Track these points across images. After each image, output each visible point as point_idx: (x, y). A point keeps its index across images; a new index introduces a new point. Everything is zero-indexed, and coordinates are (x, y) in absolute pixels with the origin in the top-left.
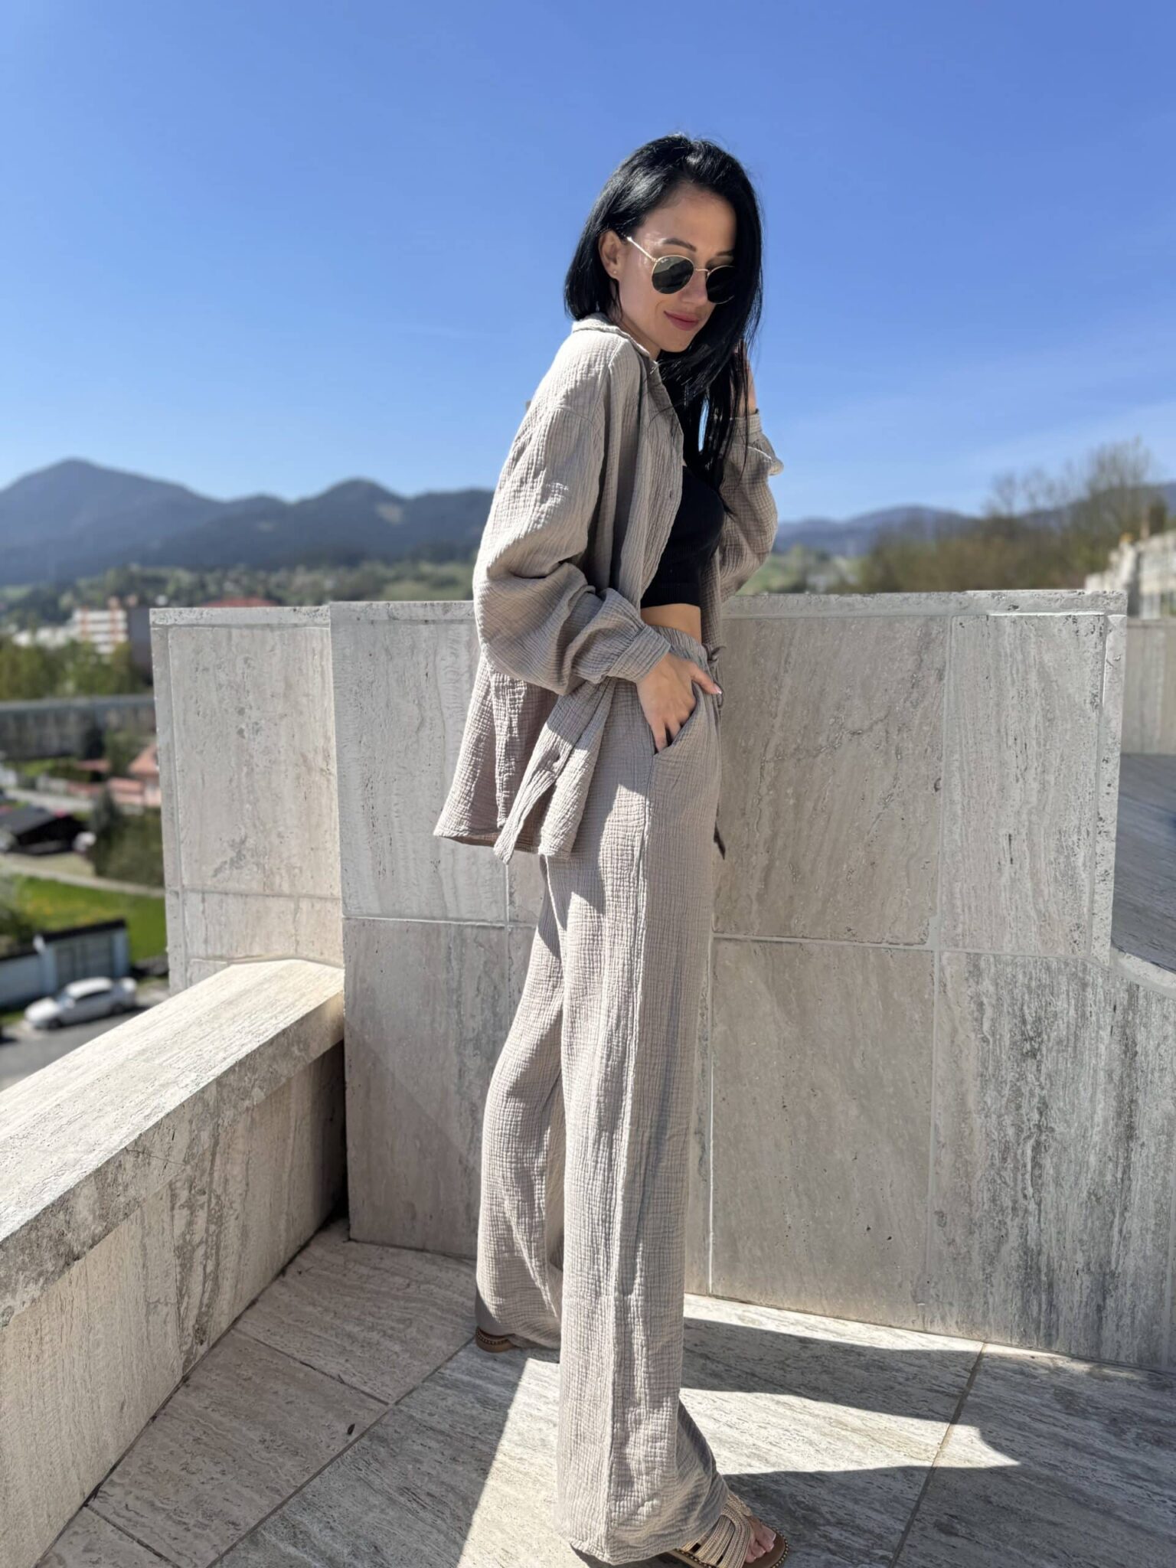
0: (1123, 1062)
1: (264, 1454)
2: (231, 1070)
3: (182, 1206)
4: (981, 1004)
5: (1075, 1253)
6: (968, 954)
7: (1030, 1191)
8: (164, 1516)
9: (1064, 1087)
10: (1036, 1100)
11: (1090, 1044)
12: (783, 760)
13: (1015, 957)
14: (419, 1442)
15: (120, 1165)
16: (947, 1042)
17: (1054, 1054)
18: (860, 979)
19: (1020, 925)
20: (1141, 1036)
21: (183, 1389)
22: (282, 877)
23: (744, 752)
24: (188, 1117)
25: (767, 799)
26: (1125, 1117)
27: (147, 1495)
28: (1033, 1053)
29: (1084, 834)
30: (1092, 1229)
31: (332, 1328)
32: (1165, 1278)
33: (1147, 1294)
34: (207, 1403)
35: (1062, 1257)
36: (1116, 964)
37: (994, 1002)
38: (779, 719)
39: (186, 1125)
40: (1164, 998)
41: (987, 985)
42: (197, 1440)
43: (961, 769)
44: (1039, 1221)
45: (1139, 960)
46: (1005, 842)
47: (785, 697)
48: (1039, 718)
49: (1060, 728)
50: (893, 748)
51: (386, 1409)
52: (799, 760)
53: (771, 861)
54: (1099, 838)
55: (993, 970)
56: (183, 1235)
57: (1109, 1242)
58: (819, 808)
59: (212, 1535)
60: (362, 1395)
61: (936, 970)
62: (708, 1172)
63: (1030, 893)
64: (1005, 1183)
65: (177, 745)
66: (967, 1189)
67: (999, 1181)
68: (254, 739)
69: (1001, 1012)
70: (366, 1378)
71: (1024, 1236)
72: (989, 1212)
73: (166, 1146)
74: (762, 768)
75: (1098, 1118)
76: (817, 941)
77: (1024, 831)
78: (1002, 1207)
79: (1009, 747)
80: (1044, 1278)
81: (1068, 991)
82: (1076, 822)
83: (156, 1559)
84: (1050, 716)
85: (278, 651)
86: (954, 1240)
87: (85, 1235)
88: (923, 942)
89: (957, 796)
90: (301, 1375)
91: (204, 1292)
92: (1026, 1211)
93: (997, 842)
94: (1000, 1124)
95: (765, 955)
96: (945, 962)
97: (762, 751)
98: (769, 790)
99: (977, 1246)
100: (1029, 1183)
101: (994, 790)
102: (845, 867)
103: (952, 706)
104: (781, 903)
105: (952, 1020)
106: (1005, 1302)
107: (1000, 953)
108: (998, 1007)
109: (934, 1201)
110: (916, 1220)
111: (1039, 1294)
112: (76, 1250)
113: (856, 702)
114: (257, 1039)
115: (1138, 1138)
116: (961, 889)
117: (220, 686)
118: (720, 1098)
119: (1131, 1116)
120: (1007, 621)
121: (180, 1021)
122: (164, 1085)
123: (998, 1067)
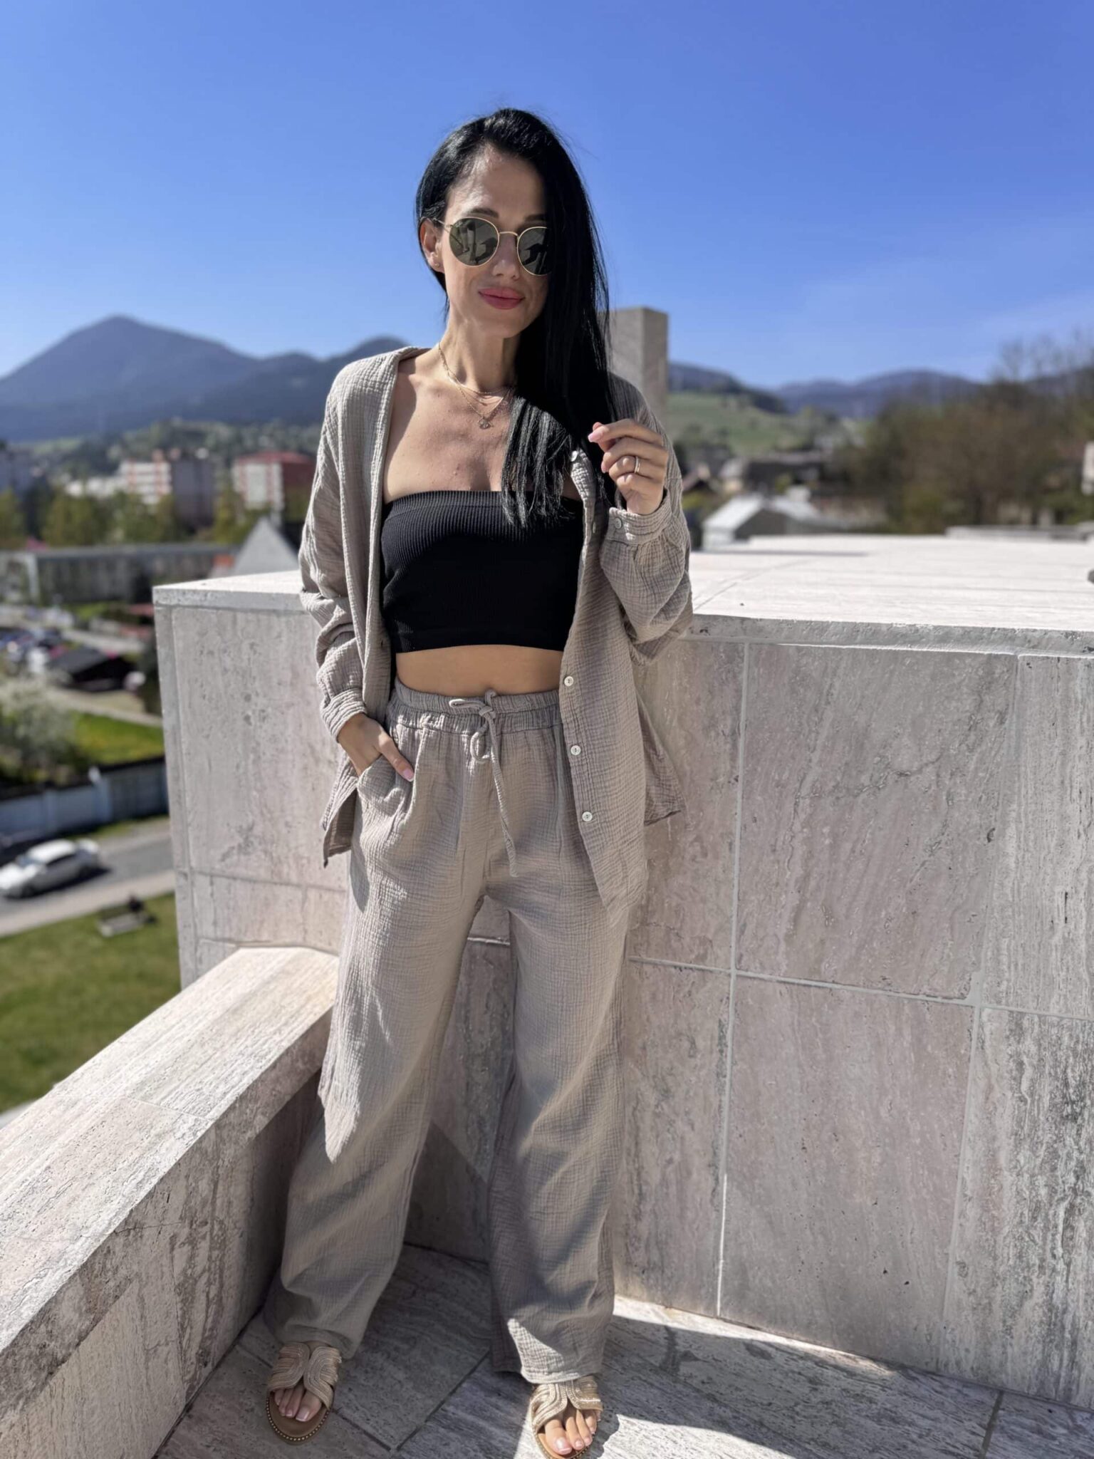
2: (232, 1108)
4: (1021, 1064)
6: (1011, 1012)
7: (1059, 1251)
10: (1073, 1163)
12: (820, 797)
13: (1062, 1019)
15: (109, 1251)
16: (981, 1098)
18: (892, 1029)
19: (1070, 987)
21: (185, 1420)
22: (289, 867)
23: (778, 786)
24: (184, 1173)
25: (800, 837)
28: (1074, 1117)
34: (209, 1439)
35: (1089, 1317)
37: (1035, 1063)
38: (818, 752)
39: (182, 1182)
41: (1029, 1045)
43: (1018, 820)
44: (1067, 1281)
46: (1060, 900)
47: (825, 732)
50: (944, 793)
52: (838, 798)
53: (803, 902)
55: (1037, 1029)
56: (184, 1271)
58: (857, 851)
60: (364, 1436)
61: (975, 1026)
62: (720, 1203)
63: (1084, 955)
64: (1033, 1241)
65: (183, 728)
66: (992, 1243)
67: (1027, 1239)
68: (261, 727)
69: (1042, 1074)
70: (369, 1416)
71: (1050, 1293)
72: (1014, 1268)
73: (160, 1212)
74: (796, 804)
76: (849, 988)
77: (1082, 890)
78: (1028, 1263)
79: (1072, 800)
80: (1067, 1335)
85: (284, 639)
86: (974, 1291)
87: (70, 1337)
88: (963, 997)
89: (1011, 847)
91: (207, 1317)
92: (1054, 1270)
93: (1052, 900)
95: (792, 997)
96: (985, 1018)
97: (797, 785)
98: (803, 828)
99: (999, 1298)
100: (1060, 1243)
101: (1053, 845)
102: (883, 913)
103: (1012, 752)
104: (811, 946)
105: (989, 1077)
106: (1025, 1353)
107: (1045, 1013)
108: (1039, 1066)
109: (956, 1251)
110: (936, 1268)
111: (1061, 1350)
112: (60, 1356)
113: (906, 741)
114: (260, 1064)
116: (1009, 946)
117: (225, 671)
118: (736, 1134)
120: (1081, 664)
121: (181, 1037)
122: (161, 1135)
123: (1035, 1128)
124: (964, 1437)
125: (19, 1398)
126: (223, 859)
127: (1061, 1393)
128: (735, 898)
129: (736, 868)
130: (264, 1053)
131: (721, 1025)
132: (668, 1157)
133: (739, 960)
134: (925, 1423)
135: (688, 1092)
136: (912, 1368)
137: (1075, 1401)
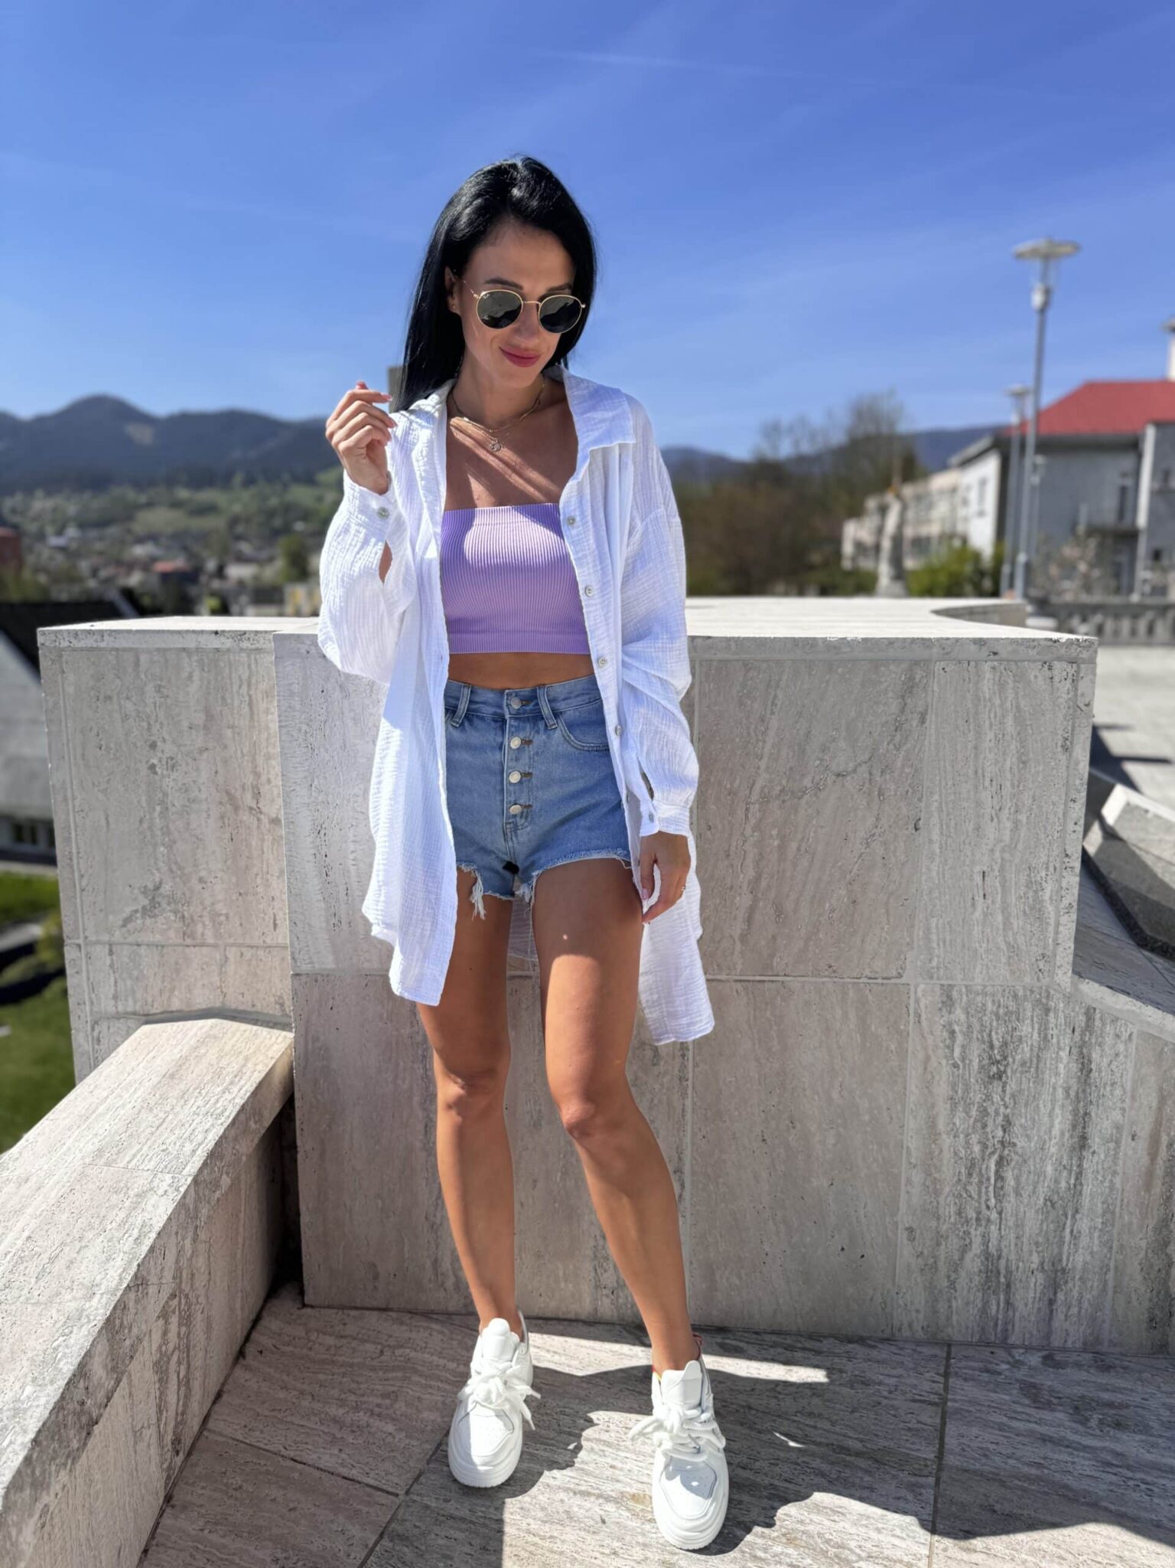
0: (1079, 1078)
2: (205, 1164)
4: (953, 1033)
5: (1031, 1255)
6: (942, 985)
9: (1026, 1105)
10: (1000, 1119)
11: (1051, 1064)
12: (768, 802)
13: (985, 986)
14: (443, 1534)
15: (125, 1307)
16: (920, 1070)
17: (1018, 1075)
18: (839, 1012)
19: (990, 957)
20: (1095, 1056)
21: (169, 1510)
22: (204, 926)
23: (729, 794)
24: (174, 1229)
25: (751, 840)
26: (1079, 1129)
28: (999, 1076)
29: (1051, 869)
30: (1046, 1232)
31: (315, 1415)
32: (1109, 1270)
33: (1092, 1287)
34: (201, 1523)
35: (1019, 1259)
36: (1077, 989)
37: (965, 1030)
38: (765, 759)
39: (174, 1236)
40: (1117, 1019)
41: (959, 1014)
43: (940, 810)
44: (1000, 1229)
45: (1096, 985)
46: (978, 879)
47: (771, 739)
48: (1014, 760)
49: (1033, 770)
50: (876, 789)
51: (397, 1501)
52: (784, 801)
53: (756, 900)
54: (1065, 874)
55: (965, 998)
56: (160, 1347)
57: (1061, 1243)
58: (803, 849)
60: (368, 1489)
61: (912, 1001)
62: (686, 1208)
63: (1001, 926)
64: (970, 1196)
66: (935, 1204)
67: (965, 1195)
68: (169, 776)
69: (971, 1039)
70: (367, 1469)
71: (986, 1242)
72: (955, 1224)
73: (159, 1268)
74: (747, 809)
75: (1056, 1131)
76: (799, 979)
77: (996, 868)
78: (967, 1218)
79: (985, 788)
80: (1002, 1280)
81: (1032, 1017)
82: (1044, 859)
84: (1024, 758)
85: (196, 679)
86: (922, 1253)
87: (101, 1396)
88: (900, 976)
89: (935, 836)
91: (178, 1400)
92: (989, 1220)
93: (971, 879)
94: (967, 1142)
95: (747, 993)
96: (920, 994)
97: (747, 792)
98: (754, 832)
99: (942, 1256)
100: (992, 1195)
101: (970, 830)
102: (827, 905)
103: (933, 748)
104: (763, 943)
105: (925, 1049)
106: (967, 1304)
107: (971, 983)
108: (968, 1034)
109: (904, 1218)
110: (887, 1237)
111: (998, 1294)
112: (94, 1415)
113: (842, 744)
114: (220, 1122)
115: (1090, 1147)
116: (937, 924)
117: (126, 718)
118: (700, 1136)
119: (1084, 1128)
120: (987, 667)
121: (123, 1106)
122: (140, 1195)
123: (967, 1090)
124: (927, 1386)
125: (68, 1456)
126: (124, 926)
127: (999, 1335)
130: (219, 1111)
134: (892, 1381)
135: (652, 1100)
136: (869, 1338)
137: (1012, 1340)
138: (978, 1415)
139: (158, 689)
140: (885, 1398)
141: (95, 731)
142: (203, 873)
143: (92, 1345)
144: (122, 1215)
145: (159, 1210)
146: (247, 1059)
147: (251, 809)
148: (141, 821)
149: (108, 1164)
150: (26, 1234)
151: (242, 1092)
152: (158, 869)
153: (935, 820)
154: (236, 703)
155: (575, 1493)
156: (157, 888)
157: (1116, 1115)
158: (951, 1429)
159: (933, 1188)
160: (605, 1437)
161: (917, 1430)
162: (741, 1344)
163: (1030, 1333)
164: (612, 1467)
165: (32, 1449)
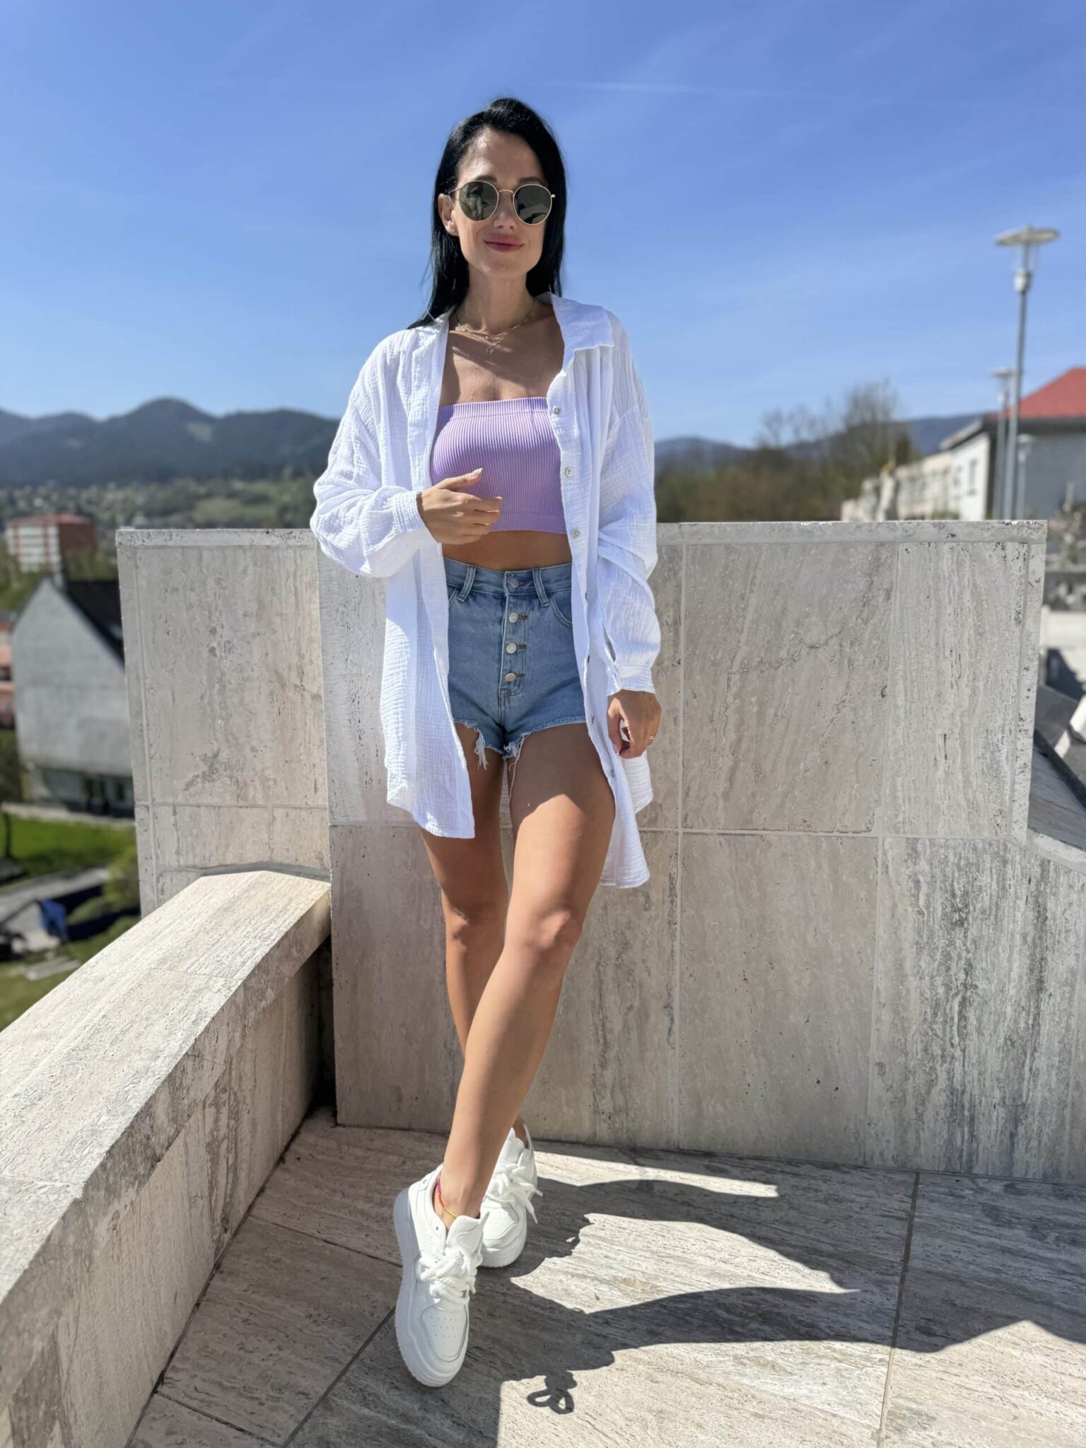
0: (1036, 925)
1: (314, 1328)
2: (252, 975)
3: (211, 1105)
4: (917, 882)
5: (993, 1090)
6: (908, 839)
8: (235, 1394)
9: (987, 950)
10: (963, 962)
11: (1009, 912)
12: (748, 671)
13: (947, 840)
15: (183, 1071)
16: (888, 917)
18: (813, 864)
19: (952, 813)
20: (1050, 905)
21: (217, 1275)
22: (255, 789)
23: (713, 664)
24: (225, 1021)
25: (732, 707)
26: (1036, 973)
27: (213, 1376)
28: (961, 922)
29: (1007, 732)
30: (1007, 1069)
31: (345, 1207)
32: (1066, 1106)
33: (1050, 1122)
34: (245, 1286)
35: (981, 1095)
36: (1032, 843)
37: (929, 880)
38: (745, 633)
39: (225, 1027)
40: (1070, 871)
41: (923, 865)
42: (245, 1321)
43: (904, 678)
44: (964, 1066)
45: (1050, 839)
46: (940, 741)
47: (750, 615)
48: (972, 632)
49: (989, 641)
50: (846, 660)
52: (762, 672)
53: (736, 763)
54: (1019, 736)
55: (928, 851)
56: (212, 1132)
57: (1021, 1078)
58: (780, 714)
59: (287, 1407)
61: (880, 853)
62: (675, 1041)
63: (961, 785)
64: (936, 1035)
65: (146, 663)
66: (903, 1041)
67: (931, 1033)
68: (226, 658)
69: (935, 888)
70: (389, 1250)
71: (951, 1079)
72: (922, 1060)
73: (212, 1048)
74: (729, 679)
75: (1014, 975)
76: (776, 833)
77: (957, 731)
78: (932, 1055)
79: (945, 658)
80: (966, 1113)
81: (991, 868)
82: (1000, 722)
83: (238, 1433)
84: (980, 630)
85: (250, 573)
86: (891, 1087)
87: (163, 1138)
88: (869, 830)
89: (900, 701)
90: (328, 1253)
91: (227, 1184)
92: (953, 1057)
93: (934, 741)
95: (730, 847)
96: (887, 847)
97: (729, 663)
98: (735, 699)
99: (911, 1090)
100: (956, 1033)
101: (932, 696)
103: (897, 622)
104: (744, 800)
105: (893, 897)
106: (934, 1135)
107: (934, 837)
108: (932, 884)
109: (875, 1054)
110: (859, 1071)
111: (962, 1127)
113: (814, 619)
114: (266, 944)
115: (1047, 990)
116: (903, 783)
117: (191, 606)
118: (688, 973)
119: (1041, 972)
120: (946, 547)
121: (184, 930)
122: (198, 991)
123: (931, 936)
124: (896, 1205)
126: (187, 789)
127: (964, 1165)
128: (681, 766)
129: (681, 739)
130: (265, 936)
131: (671, 878)
132: (628, 1004)
133: (685, 819)
134: (864, 1200)
135: (644, 941)
136: (844, 1165)
137: (976, 1170)
138: (943, 1229)
139: (218, 581)
140: (857, 1213)
141: (163, 619)
142: (255, 743)
143: (157, 1091)
144: (182, 1004)
145: (214, 1002)
146: (291, 900)
147: (296, 686)
148: (202, 698)
149: (170, 969)
150: (102, 1013)
151: (287, 923)
152: (216, 739)
153: (900, 686)
154: (284, 593)
155: (573, 1276)
156: (215, 756)
157: (1071, 961)
158: (917, 1240)
159: (901, 1024)
160: (602, 1234)
161: (886, 1239)
162: (726, 1167)
163: (993, 1164)
164: (606, 1257)
165: (107, 1158)
